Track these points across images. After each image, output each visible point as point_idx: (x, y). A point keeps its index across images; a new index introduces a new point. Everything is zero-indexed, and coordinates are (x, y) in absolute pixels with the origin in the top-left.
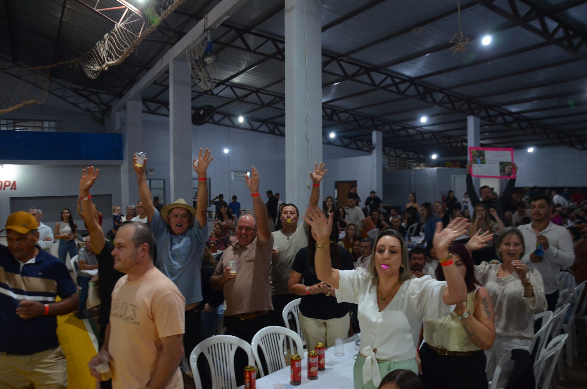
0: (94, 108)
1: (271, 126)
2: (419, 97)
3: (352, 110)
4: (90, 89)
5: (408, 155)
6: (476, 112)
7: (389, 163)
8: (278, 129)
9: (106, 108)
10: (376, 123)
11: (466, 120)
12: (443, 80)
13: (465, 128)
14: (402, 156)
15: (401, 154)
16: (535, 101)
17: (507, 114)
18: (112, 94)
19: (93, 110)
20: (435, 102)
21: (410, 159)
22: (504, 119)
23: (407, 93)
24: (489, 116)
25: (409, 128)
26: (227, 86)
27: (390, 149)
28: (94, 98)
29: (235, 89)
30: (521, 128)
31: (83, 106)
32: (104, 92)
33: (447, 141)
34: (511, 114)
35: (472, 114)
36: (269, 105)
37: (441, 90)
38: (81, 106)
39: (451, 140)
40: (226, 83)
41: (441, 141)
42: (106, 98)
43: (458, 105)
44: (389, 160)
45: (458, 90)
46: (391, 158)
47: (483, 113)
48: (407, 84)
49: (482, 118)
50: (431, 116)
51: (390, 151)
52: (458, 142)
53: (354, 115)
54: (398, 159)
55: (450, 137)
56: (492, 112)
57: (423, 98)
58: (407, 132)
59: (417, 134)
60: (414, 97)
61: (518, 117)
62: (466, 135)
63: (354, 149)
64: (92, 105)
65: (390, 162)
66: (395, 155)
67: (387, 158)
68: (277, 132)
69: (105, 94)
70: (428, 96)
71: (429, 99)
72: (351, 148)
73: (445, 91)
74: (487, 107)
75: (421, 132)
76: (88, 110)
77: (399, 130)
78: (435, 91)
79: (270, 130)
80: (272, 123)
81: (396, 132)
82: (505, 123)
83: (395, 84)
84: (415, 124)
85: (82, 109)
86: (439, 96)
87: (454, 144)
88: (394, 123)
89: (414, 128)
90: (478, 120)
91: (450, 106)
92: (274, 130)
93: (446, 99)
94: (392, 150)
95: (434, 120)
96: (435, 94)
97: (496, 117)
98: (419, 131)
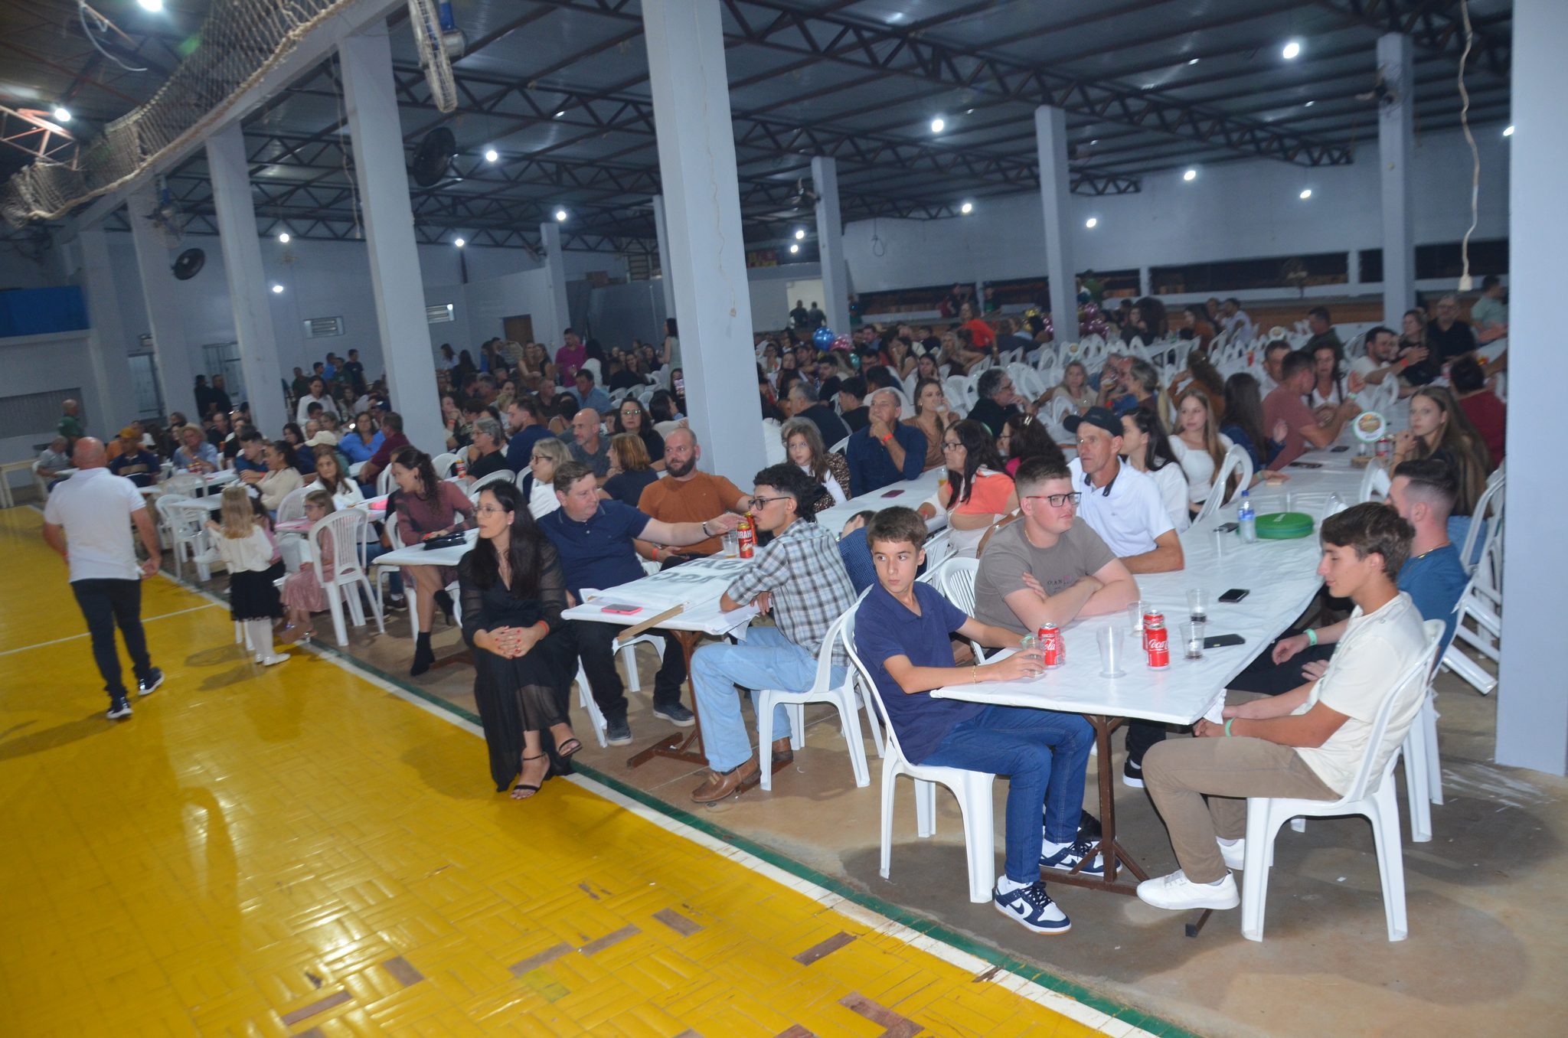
2: (920, 71)
6: (1057, 95)
7: (631, 268)
10: (820, 136)
11: (1032, 117)
12: (975, 27)
13: (1032, 134)
17: (1130, 95)
20: (959, 81)
24: (1089, 102)
25: (901, 144)
33: (993, 166)
34: (1140, 94)
35: (1048, 101)
37: (970, 51)
39: (1004, 164)
43: (1013, 82)
44: (630, 262)
46: (633, 258)
47: (1076, 97)
49: (1071, 109)
50: (951, 112)
51: (630, 242)
53: (764, 124)
55: (1001, 157)
58: (896, 154)
59: (921, 156)
61: (1157, 102)
62: (1035, 150)
65: (633, 265)
66: (643, 251)
67: (626, 258)
70: (944, 65)
71: (946, 74)
73: (981, 53)
74: (1085, 82)
75: (929, 150)
82: (1128, 115)
83: (864, 44)
86: (967, 66)
88: (864, 134)
89: (913, 142)
94: (634, 241)
95: (958, 121)
97: (1106, 102)
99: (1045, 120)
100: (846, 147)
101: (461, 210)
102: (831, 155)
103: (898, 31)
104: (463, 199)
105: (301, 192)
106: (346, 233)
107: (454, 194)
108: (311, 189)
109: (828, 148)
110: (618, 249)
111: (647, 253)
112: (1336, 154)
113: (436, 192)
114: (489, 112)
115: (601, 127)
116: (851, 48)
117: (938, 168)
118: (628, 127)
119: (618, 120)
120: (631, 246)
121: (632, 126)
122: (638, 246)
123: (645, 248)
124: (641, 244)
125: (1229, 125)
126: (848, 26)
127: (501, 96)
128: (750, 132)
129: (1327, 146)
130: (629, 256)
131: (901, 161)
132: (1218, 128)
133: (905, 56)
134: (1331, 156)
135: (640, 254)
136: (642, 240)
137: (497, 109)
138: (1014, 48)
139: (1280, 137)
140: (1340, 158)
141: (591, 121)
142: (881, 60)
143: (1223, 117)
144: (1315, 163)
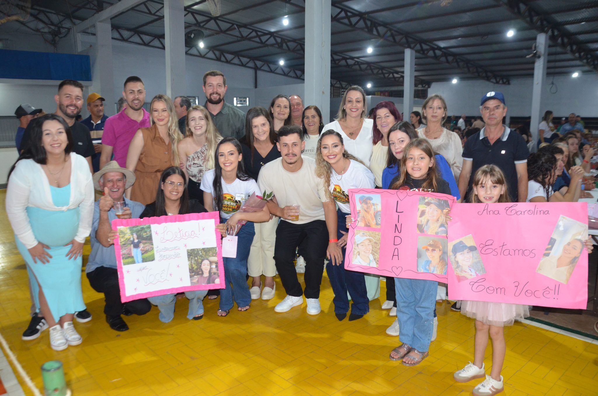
0: (44, 28)
1: (217, 53)
4: (38, 8)
5: (341, 84)
8: (224, 56)
9: (56, 29)
14: (336, 85)
15: (336, 84)
16: (460, 39)
18: (61, 14)
19: (42, 30)
21: (343, 88)
22: (435, 53)
23: (357, 26)
26: (189, 12)
28: (42, 16)
29: (196, 15)
30: (448, 62)
31: (32, 25)
32: (53, 12)
36: (224, 32)
38: (29, 25)
40: (188, 9)
41: (375, 71)
42: (55, 18)
48: (357, 18)
52: (390, 73)
56: (425, 47)
57: (370, 31)
60: (362, 29)
63: (294, 77)
64: (41, 25)
68: (223, 59)
69: (54, 14)
72: (291, 77)
76: (38, 30)
77: (339, 60)
79: (217, 57)
80: (218, 50)
81: (337, 62)
85: (31, 29)
87: (386, 75)
90: (414, 52)
91: (391, 39)
92: (221, 57)
96: (380, 28)
97: (428, 50)
98: (356, 61)
112: (505, 81)
126: (342, 10)
131: (348, 65)
134: (503, 81)
138: (399, 26)
140: (506, 82)
144: (497, 83)
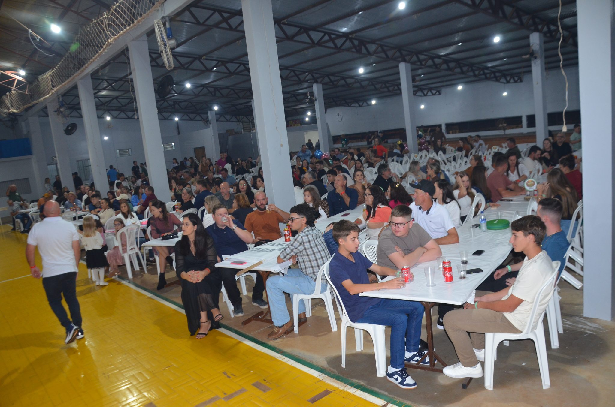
2: (354, 50)
3: (293, 66)
6: (407, 58)
7: (243, 128)
10: (316, 76)
11: (398, 66)
13: (398, 73)
20: (369, 53)
24: (420, 61)
25: (348, 78)
27: (243, 117)
33: (384, 86)
34: (440, 57)
35: (404, 60)
37: (373, 42)
39: (388, 85)
43: (390, 53)
44: (243, 125)
45: (388, 40)
46: (245, 124)
47: (414, 58)
49: (413, 63)
50: (366, 65)
51: (243, 118)
53: (294, 71)
54: (251, 123)
55: (387, 82)
59: (355, 82)
61: (446, 60)
62: (399, 79)
65: (244, 126)
66: (248, 121)
67: (242, 124)
70: (363, 48)
71: (364, 51)
73: (377, 42)
74: (418, 53)
75: (358, 80)
78: (369, 43)
82: (435, 65)
83: (332, 40)
84: (352, 73)
86: (372, 47)
88: (333, 74)
89: (352, 77)
93: (380, 49)
94: (245, 117)
95: (369, 69)
99: (403, 68)
100: (326, 80)
101: (177, 106)
102: (320, 83)
103: (345, 35)
104: (178, 102)
105: (115, 100)
106: (132, 116)
107: (175, 100)
108: (118, 99)
109: (319, 80)
110: (238, 121)
111: (250, 122)
113: (167, 100)
114: (187, 69)
115: (230, 74)
116: (327, 41)
117: (362, 87)
118: (241, 73)
119: (237, 71)
120: (244, 119)
121: (243, 73)
122: (247, 119)
123: (249, 120)
124: (247, 118)
125: (474, 68)
127: (192, 62)
128: (289, 74)
129: (512, 76)
130: (243, 123)
132: (470, 69)
133: (348, 44)
135: (247, 122)
136: (248, 117)
137: (190, 67)
139: (494, 72)
141: (226, 71)
142: (339, 46)
143: (471, 65)
